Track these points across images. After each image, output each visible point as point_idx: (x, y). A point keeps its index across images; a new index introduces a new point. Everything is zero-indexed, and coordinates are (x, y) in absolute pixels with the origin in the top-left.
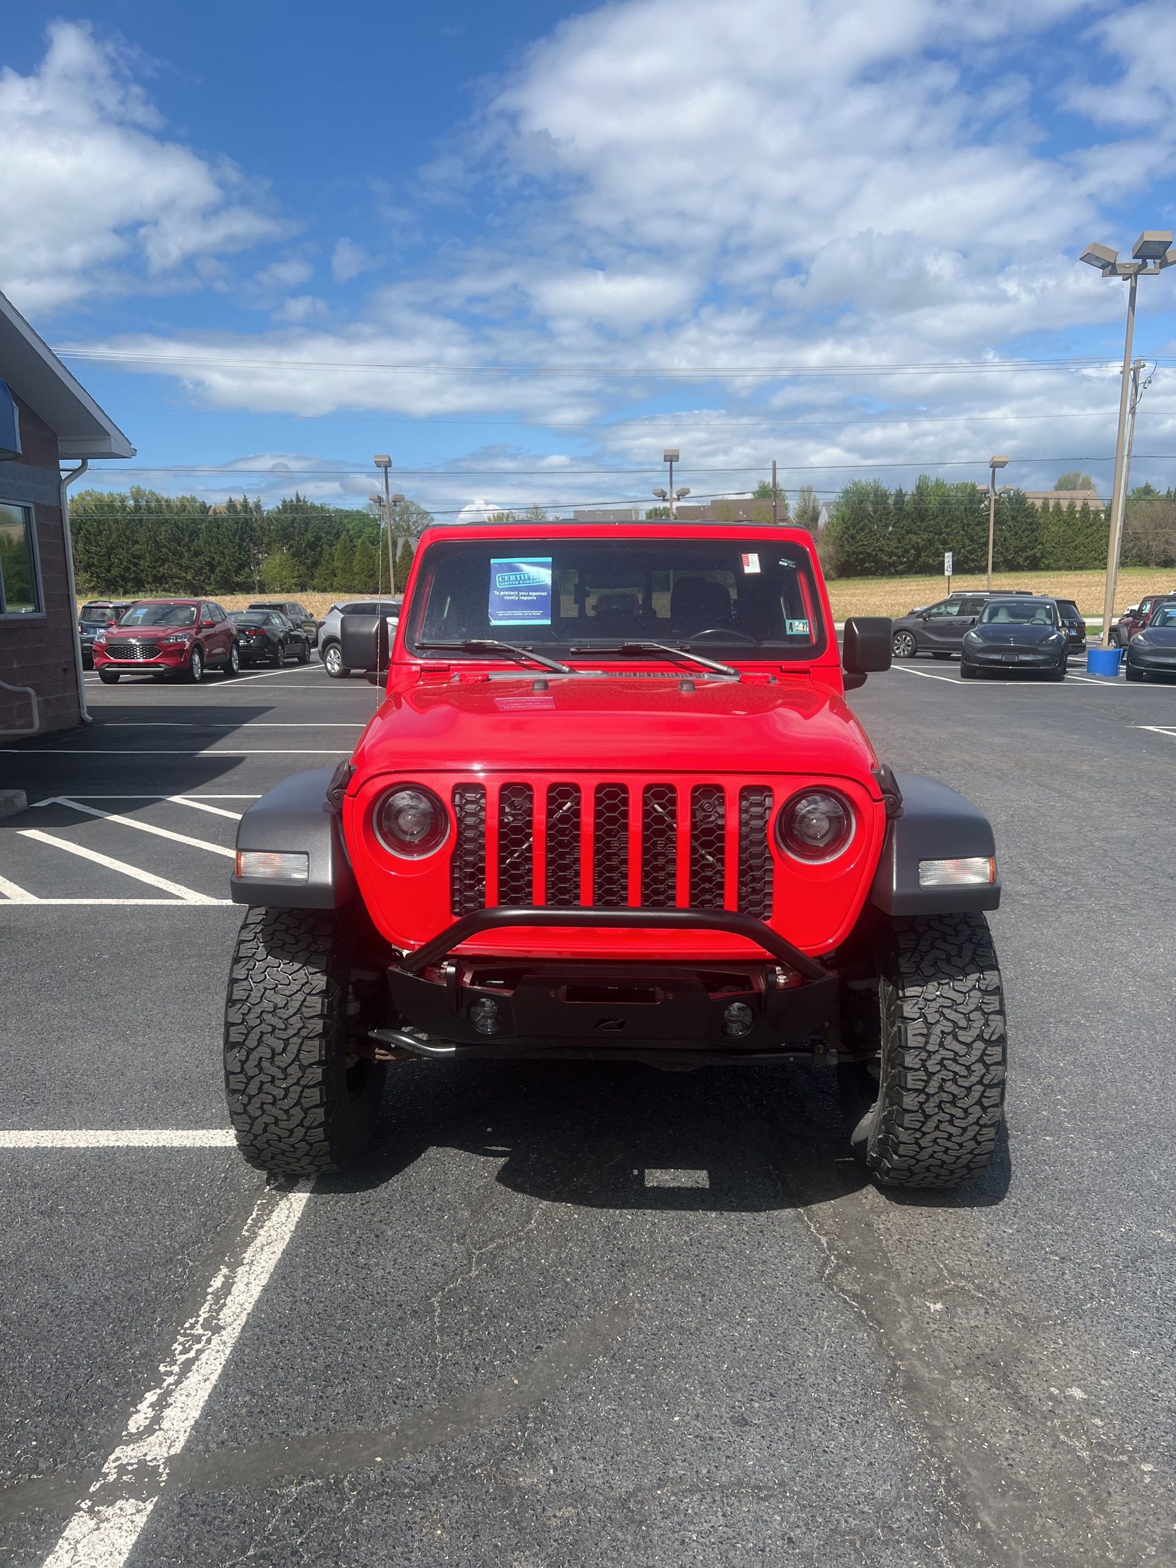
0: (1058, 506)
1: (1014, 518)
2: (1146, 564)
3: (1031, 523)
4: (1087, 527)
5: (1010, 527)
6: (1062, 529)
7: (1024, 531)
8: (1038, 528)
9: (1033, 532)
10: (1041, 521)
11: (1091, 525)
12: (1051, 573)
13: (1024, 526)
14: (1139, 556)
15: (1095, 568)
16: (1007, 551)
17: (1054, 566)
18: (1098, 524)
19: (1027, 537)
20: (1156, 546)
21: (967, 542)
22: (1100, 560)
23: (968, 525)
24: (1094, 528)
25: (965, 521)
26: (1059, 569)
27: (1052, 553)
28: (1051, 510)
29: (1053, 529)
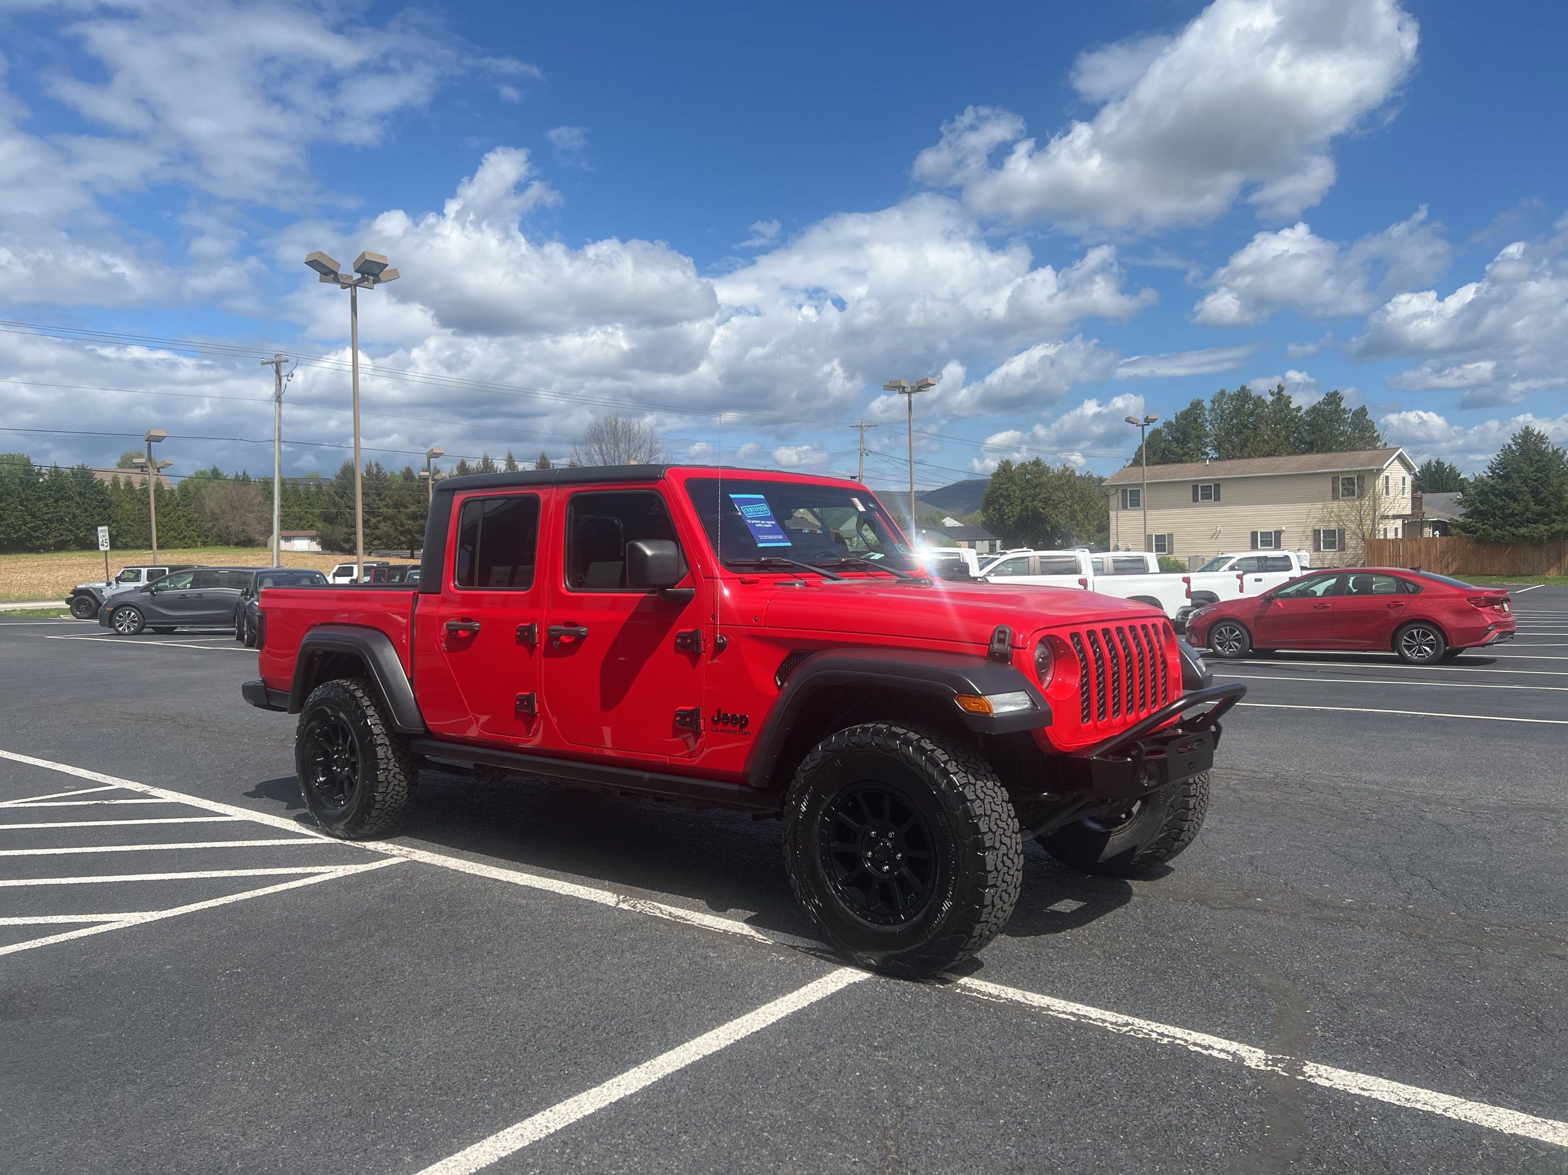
0: (129, 484)
1: (80, 494)
2: (227, 543)
3: (102, 501)
4: (164, 507)
5: (78, 503)
6: (137, 508)
7: (94, 508)
8: (110, 505)
9: (105, 509)
10: (113, 498)
11: (167, 505)
12: (130, 552)
13: (94, 503)
14: (219, 536)
15: (176, 547)
16: (78, 529)
17: (132, 544)
18: (175, 503)
19: (99, 515)
20: (234, 527)
21: (28, 518)
22: (180, 540)
23: (28, 500)
24: (171, 507)
25: (23, 496)
26: (138, 548)
27: (128, 532)
28: (122, 487)
29: (128, 507)
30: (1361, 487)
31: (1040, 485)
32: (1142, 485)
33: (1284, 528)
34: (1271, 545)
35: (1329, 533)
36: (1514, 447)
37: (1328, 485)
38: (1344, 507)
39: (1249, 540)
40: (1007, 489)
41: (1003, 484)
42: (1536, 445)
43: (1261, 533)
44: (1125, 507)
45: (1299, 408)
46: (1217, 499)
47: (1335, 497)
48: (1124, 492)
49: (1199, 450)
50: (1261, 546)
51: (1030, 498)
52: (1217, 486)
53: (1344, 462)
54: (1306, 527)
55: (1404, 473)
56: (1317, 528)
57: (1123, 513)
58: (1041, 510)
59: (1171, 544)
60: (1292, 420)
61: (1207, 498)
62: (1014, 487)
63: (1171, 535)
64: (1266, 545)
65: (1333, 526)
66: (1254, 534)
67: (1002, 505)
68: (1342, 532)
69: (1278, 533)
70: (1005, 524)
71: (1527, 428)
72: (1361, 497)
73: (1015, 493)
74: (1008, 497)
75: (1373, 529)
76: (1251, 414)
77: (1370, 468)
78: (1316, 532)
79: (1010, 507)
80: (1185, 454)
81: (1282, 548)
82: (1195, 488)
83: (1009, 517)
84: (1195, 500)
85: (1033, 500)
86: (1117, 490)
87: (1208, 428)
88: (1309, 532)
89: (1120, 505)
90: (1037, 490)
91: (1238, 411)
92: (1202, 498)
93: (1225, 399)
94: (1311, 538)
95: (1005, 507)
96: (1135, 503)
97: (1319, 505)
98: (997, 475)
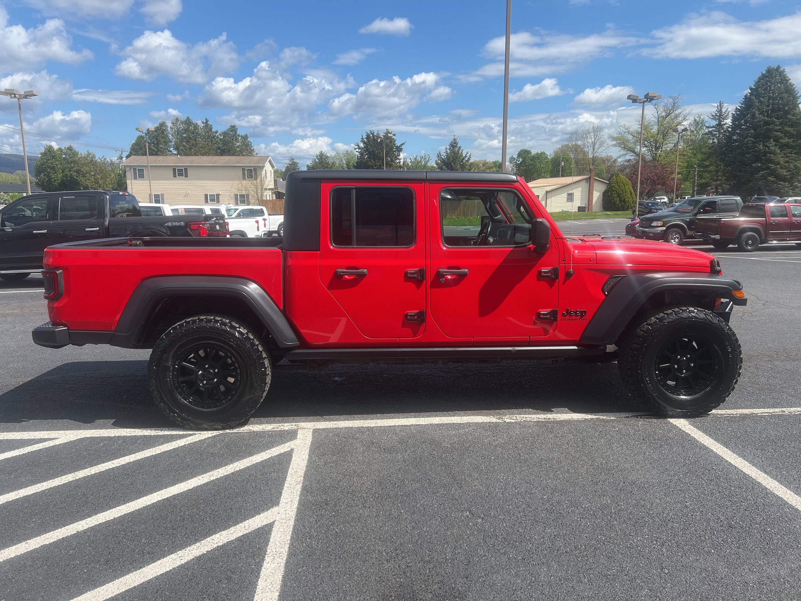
30: (256, 174)
31: (74, 162)
32: (147, 166)
33: (220, 193)
34: (215, 201)
35: (242, 196)
36: (317, 160)
37: (240, 172)
38: (247, 183)
39: (204, 198)
40: (52, 163)
41: (49, 160)
42: (325, 160)
43: (210, 195)
44: (135, 178)
45: (217, 132)
46: (186, 176)
47: (244, 179)
48: (135, 170)
49: (167, 149)
50: (210, 201)
51: (68, 170)
52: (186, 169)
53: (245, 161)
54: (231, 193)
55: (271, 168)
56: (236, 193)
57: (134, 182)
58: (75, 177)
59: (163, 199)
60: (214, 137)
61: (181, 176)
62: (57, 163)
63: (162, 195)
64: (212, 201)
65: (244, 193)
66: (206, 196)
67: (50, 173)
68: (248, 196)
69: (218, 195)
70: (52, 184)
71: (321, 152)
72: (256, 179)
73: (57, 166)
74: (53, 168)
75: (262, 195)
76: (193, 133)
77: (258, 165)
78: (236, 196)
79: (55, 174)
80: (159, 151)
81: (220, 203)
82: (174, 170)
83: (55, 181)
84: (175, 176)
85: (70, 171)
86: (130, 168)
87: (171, 137)
88: (232, 195)
89: (133, 176)
90: (72, 165)
91: (186, 131)
92: (178, 176)
93: (179, 123)
94: (234, 198)
95: (51, 174)
96: (142, 176)
97: (237, 182)
98: (44, 154)
